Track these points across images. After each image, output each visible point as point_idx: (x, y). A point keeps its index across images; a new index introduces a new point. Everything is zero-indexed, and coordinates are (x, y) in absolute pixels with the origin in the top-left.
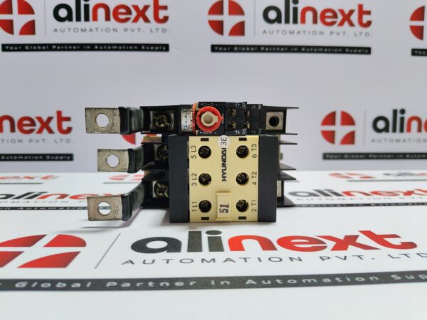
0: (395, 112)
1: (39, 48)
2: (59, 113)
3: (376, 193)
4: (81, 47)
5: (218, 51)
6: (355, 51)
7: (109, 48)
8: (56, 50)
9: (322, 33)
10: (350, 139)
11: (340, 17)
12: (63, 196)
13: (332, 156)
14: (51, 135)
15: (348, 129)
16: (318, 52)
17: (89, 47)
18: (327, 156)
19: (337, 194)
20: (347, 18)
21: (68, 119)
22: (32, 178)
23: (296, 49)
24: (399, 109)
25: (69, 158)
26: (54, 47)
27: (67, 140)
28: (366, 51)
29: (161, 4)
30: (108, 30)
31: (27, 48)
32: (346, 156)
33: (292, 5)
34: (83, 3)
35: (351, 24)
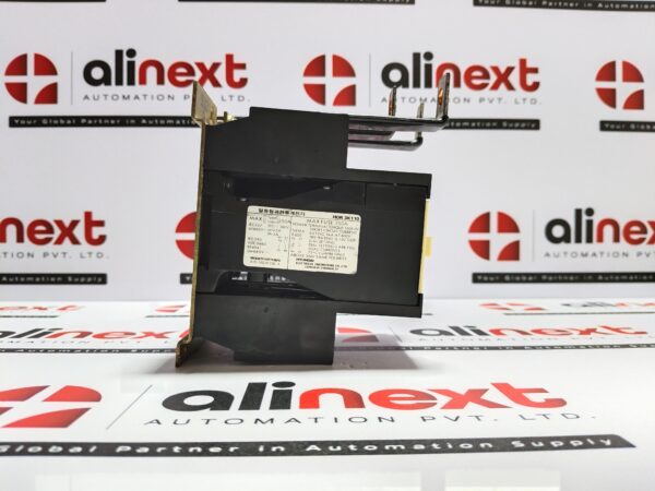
0: (578, 213)
1: (62, 122)
2: (88, 215)
3: (539, 331)
4: (123, 121)
6: (517, 125)
7: (162, 122)
8: (86, 125)
9: (467, 100)
10: (512, 252)
11: (494, 78)
12: (84, 334)
13: (486, 278)
14: (76, 246)
15: (509, 238)
16: (462, 127)
17: (133, 121)
18: (478, 278)
19: (480, 333)
20: (503, 78)
21: (101, 224)
22: (45, 309)
24: (584, 209)
25: (100, 280)
26: (83, 121)
27: (98, 253)
28: (533, 125)
29: (236, 60)
30: (160, 97)
31: (45, 122)
32: (507, 278)
33: (423, 62)
34: (126, 59)
35: (510, 87)
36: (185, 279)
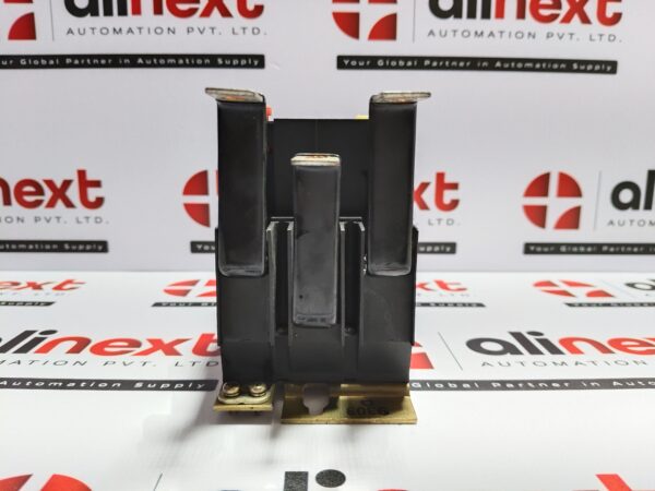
0: (652, 174)
1: (44, 62)
2: (82, 174)
3: (618, 345)
4: (115, 61)
5: (349, 67)
6: (590, 67)
7: (162, 61)
8: (72, 66)
9: (532, 35)
10: (571, 219)
11: (566, 7)
13: (539, 249)
14: (71, 210)
15: (570, 203)
16: (524, 69)
17: (127, 61)
18: (530, 249)
20: (578, 7)
21: (97, 184)
23: (485, 64)
26: (68, 61)
27: (96, 218)
28: (609, 67)
30: (158, 31)
31: (23, 62)
32: (563, 249)
35: (585, 20)
36: (196, 247)
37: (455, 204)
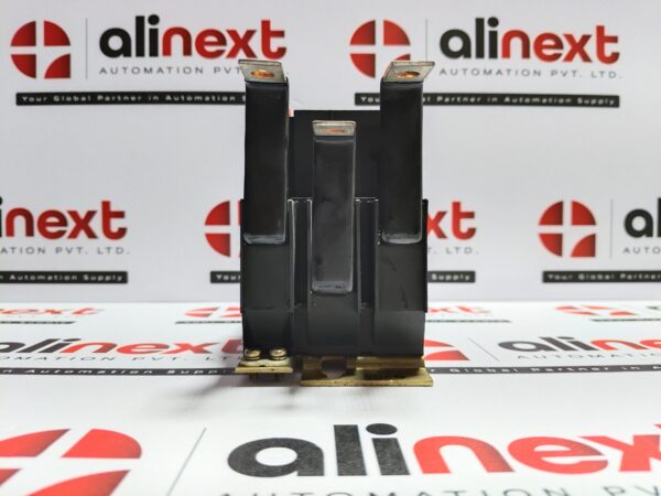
1: (76, 99)
2: (106, 205)
3: (651, 344)
4: (144, 98)
5: (366, 103)
6: (594, 102)
7: (189, 98)
8: (103, 102)
9: (537, 73)
10: (587, 247)
11: (567, 48)
13: (557, 277)
14: (93, 241)
15: (585, 231)
16: (532, 104)
17: (156, 98)
18: (548, 277)
19: (586, 347)
20: (578, 47)
21: (120, 215)
22: (58, 313)
23: (495, 99)
25: (120, 279)
26: (100, 98)
27: (118, 249)
28: (612, 101)
29: (274, 27)
30: (187, 70)
31: (56, 99)
32: (581, 277)
33: (487, 29)
34: (148, 27)
35: (586, 58)
36: (216, 277)
37: (471, 232)
